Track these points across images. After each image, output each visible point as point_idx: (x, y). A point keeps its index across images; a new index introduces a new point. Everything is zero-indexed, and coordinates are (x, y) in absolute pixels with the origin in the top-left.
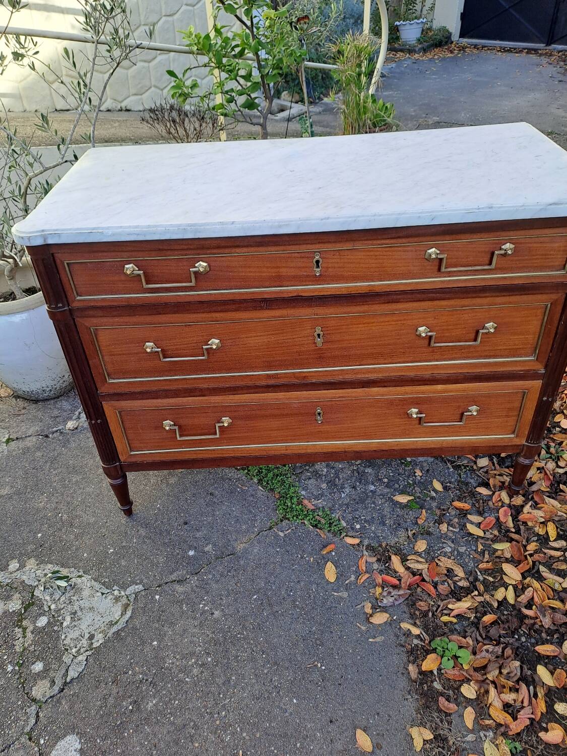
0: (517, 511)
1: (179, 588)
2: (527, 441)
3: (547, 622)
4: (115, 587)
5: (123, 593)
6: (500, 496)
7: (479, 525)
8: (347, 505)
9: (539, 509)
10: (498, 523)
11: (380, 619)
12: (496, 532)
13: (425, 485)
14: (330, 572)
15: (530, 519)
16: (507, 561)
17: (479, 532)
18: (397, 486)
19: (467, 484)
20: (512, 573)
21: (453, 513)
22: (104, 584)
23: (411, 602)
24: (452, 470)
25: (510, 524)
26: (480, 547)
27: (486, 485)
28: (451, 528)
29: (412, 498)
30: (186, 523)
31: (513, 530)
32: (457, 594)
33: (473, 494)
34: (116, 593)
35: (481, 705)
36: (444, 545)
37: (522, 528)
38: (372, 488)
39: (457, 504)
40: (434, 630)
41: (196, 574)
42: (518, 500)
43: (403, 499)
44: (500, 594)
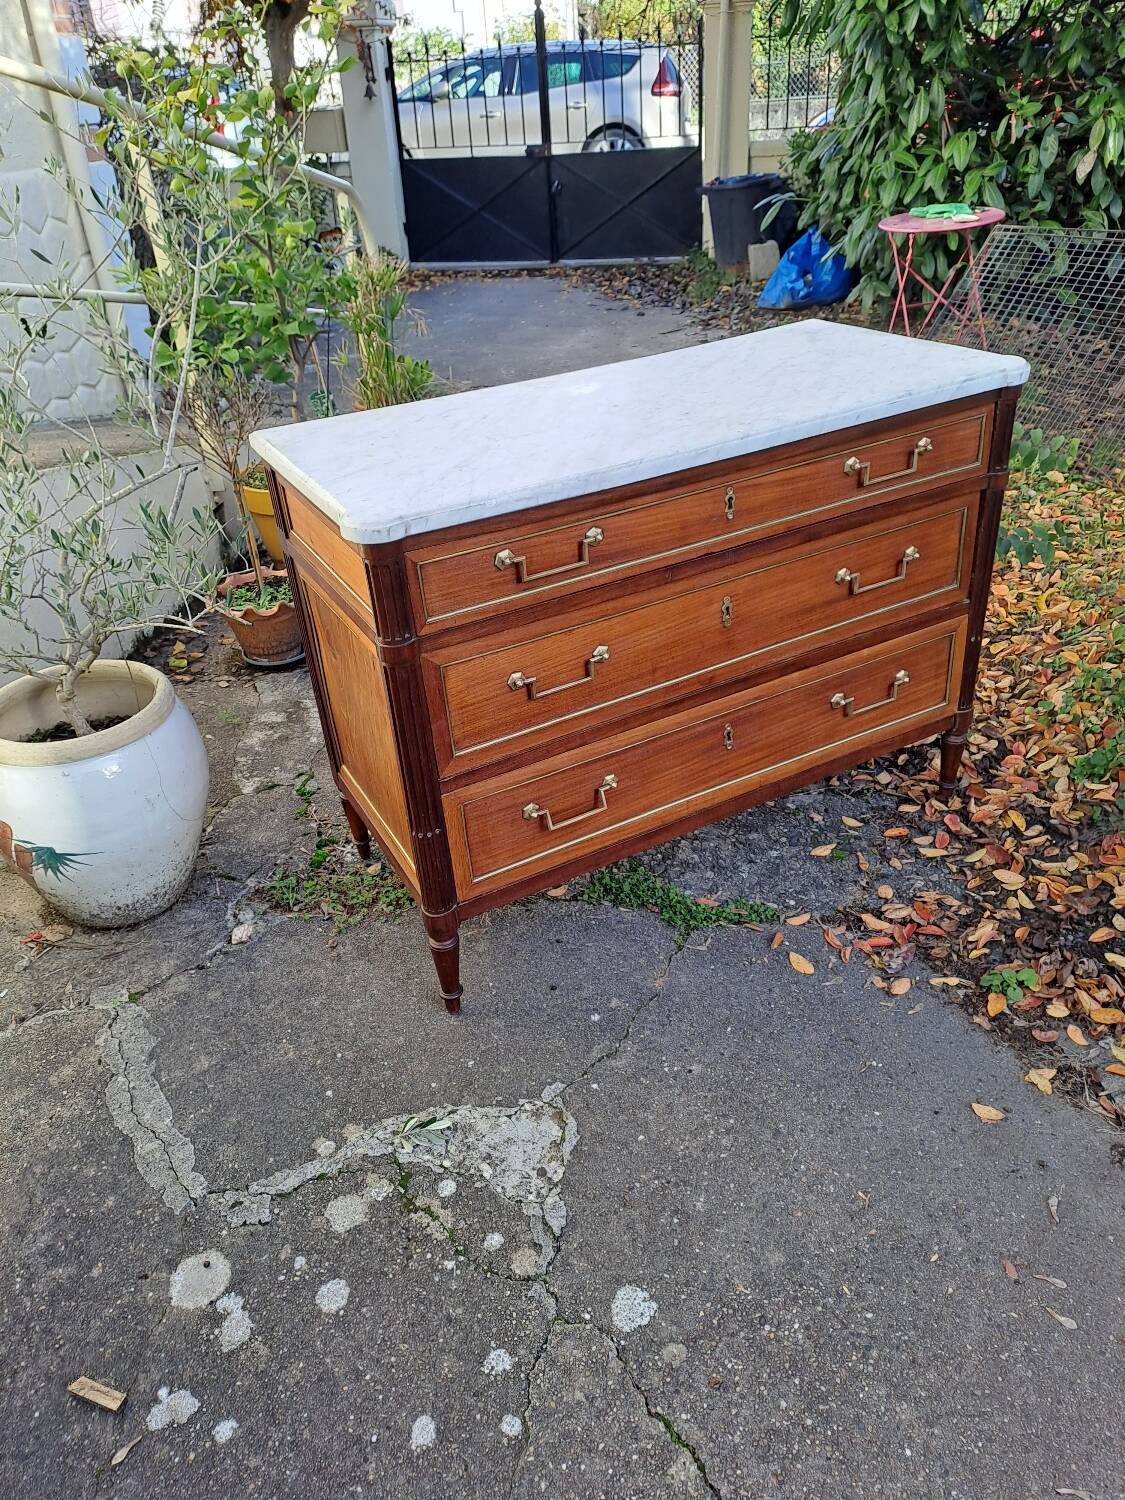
0: (964, 815)
1: (617, 1063)
2: (959, 709)
3: (1083, 910)
4: (521, 1102)
5: (539, 1103)
6: (932, 807)
7: (933, 845)
8: (759, 883)
9: (986, 803)
10: (955, 836)
11: (901, 987)
12: (958, 845)
13: (837, 827)
14: (801, 964)
15: (985, 816)
16: (995, 867)
17: (938, 853)
18: (803, 841)
19: (884, 808)
20: (1011, 878)
21: (893, 845)
22: (499, 1104)
23: (924, 954)
24: (853, 800)
25: (969, 831)
26: (954, 868)
27: (908, 801)
28: (905, 861)
29: (834, 846)
30: (553, 988)
31: (975, 836)
32: (968, 923)
33: (901, 817)
34: (528, 1107)
35: (1078, 1017)
36: (912, 882)
37: (982, 829)
38: (774, 854)
39: (890, 832)
40: (972, 972)
41: (626, 1037)
42: (956, 803)
43: (824, 851)
44: (1012, 902)
